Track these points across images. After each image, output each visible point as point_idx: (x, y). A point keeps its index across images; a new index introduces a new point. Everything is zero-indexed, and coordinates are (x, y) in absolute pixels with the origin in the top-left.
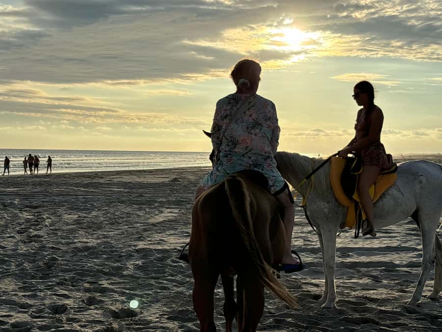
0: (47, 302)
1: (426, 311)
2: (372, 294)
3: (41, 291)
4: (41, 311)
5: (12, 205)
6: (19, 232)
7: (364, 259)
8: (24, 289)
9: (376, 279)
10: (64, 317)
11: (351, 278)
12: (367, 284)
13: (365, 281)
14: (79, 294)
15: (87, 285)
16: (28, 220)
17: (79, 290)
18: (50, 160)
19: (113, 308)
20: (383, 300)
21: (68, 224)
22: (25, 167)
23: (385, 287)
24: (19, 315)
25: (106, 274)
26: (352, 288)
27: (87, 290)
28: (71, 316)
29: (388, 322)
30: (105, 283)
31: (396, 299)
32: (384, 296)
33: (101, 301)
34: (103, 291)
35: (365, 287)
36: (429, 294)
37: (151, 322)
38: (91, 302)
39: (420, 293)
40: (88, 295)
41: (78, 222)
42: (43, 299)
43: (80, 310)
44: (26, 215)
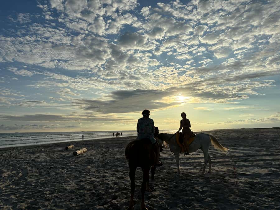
0: (102, 174)
1: (206, 176)
2: (192, 171)
3: (101, 171)
4: (99, 177)
5: (102, 147)
6: (101, 155)
7: (193, 161)
8: (97, 171)
9: (195, 167)
10: (105, 179)
11: (188, 166)
12: (191, 168)
13: (192, 167)
14: (111, 172)
15: (114, 170)
16: (105, 151)
17: (111, 171)
18: (122, 133)
19: (118, 176)
20: (195, 173)
21: (115, 152)
22: (116, 135)
23: (197, 169)
24: (94, 178)
25: (120, 166)
26: (187, 170)
27: (113, 171)
28: (107, 179)
29: (194, 180)
30: (119, 169)
31: (198, 173)
32: (195, 172)
33: (116, 174)
34: (118, 171)
35: (191, 169)
36: (208, 171)
37: (127, 180)
38: (114, 174)
39: (204, 171)
40: (113, 172)
41: (118, 151)
42: (101, 174)
43: (110, 177)
44: (105, 150)
